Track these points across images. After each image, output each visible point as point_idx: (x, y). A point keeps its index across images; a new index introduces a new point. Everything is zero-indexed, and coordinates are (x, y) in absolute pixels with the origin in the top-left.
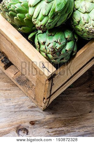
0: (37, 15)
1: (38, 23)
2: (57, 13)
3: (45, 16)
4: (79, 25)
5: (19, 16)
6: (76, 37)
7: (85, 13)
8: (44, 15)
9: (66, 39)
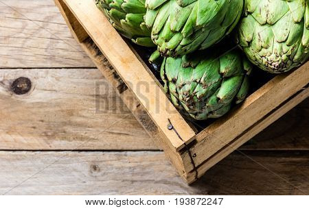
0: (160, 27)
1: (162, 43)
2: (200, 28)
3: (174, 32)
4: (250, 48)
5: (129, 19)
6: (246, 68)
7: (263, 25)
8: (172, 31)
9: (222, 74)
